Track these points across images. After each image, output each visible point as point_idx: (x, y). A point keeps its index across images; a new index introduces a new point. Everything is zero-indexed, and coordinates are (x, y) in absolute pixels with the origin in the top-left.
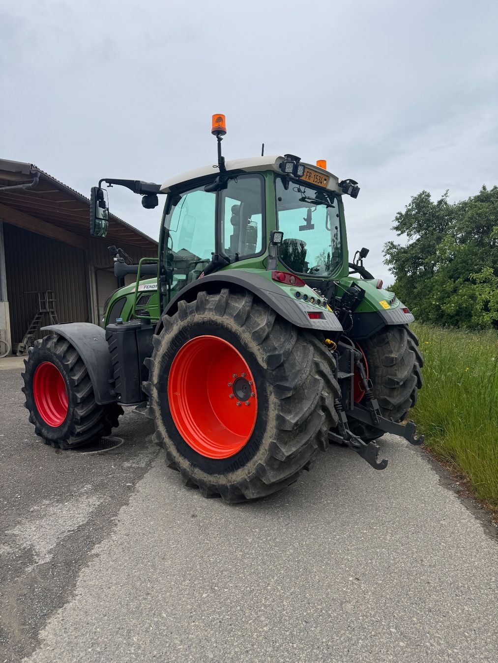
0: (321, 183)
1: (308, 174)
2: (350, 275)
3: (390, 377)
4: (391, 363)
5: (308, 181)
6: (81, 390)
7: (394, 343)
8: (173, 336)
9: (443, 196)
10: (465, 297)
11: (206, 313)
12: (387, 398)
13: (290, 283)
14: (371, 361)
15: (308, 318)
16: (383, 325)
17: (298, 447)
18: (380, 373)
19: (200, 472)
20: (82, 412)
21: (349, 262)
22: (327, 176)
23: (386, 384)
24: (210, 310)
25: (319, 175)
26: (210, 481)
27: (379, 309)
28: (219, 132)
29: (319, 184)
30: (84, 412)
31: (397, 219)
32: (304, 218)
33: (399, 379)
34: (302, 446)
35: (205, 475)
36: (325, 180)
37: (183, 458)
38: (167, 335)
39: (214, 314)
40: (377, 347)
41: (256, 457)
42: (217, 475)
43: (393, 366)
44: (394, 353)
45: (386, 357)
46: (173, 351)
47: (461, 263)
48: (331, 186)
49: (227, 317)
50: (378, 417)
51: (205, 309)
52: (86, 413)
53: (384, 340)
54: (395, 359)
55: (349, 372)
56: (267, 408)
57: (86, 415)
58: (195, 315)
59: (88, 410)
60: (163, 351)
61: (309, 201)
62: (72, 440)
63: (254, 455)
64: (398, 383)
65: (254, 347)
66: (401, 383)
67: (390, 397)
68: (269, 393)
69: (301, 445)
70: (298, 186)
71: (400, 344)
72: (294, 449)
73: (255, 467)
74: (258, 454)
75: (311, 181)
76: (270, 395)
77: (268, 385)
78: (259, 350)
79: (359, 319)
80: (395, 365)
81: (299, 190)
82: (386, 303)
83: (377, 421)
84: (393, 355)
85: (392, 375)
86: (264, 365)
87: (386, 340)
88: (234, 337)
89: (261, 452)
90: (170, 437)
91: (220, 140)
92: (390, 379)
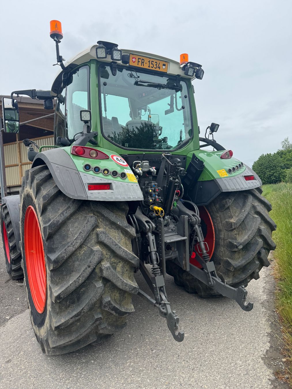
0: (160, 68)
1: (140, 60)
2: (201, 149)
3: (230, 240)
4: (230, 227)
5: (142, 67)
6: (12, 241)
7: (235, 208)
8: (22, 205)
12: (229, 260)
13: (90, 157)
14: (216, 225)
15: (87, 189)
16: (219, 193)
17: (67, 319)
18: (222, 236)
20: (13, 256)
21: (199, 137)
22: (166, 62)
23: (227, 247)
25: (155, 61)
27: (215, 177)
28: (56, 36)
29: (157, 69)
30: (15, 256)
32: (168, 104)
33: (239, 243)
34: (71, 318)
36: (164, 65)
37: (29, 304)
40: (220, 213)
41: (46, 320)
42: (37, 326)
43: (232, 230)
44: (234, 218)
45: (226, 221)
46: (24, 218)
48: (173, 70)
49: (32, 190)
50: (212, 278)
52: (15, 257)
53: (224, 206)
54: (233, 224)
55: (184, 236)
57: (16, 258)
58: (25, 189)
59: (17, 255)
61: (146, 84)
64: (237, 247)
65: (40, 218)
66: (241, 247)
67: (232, 259)
68: (46, 262)
69: (71, 316)
70: (130, 72)
71: (241, 209)
72: (63, 321)
75: (146, 66)
76: (47, 265)
78: (41, 221)
79: (201, 187)
80: (234, 229)
81: (131, 76)
82: (225, 171)
83: (211, 282)
84: (232, 221)
85: (232, 239)
87: (226, 206)
91: (58, 42)
92: (230, 242)
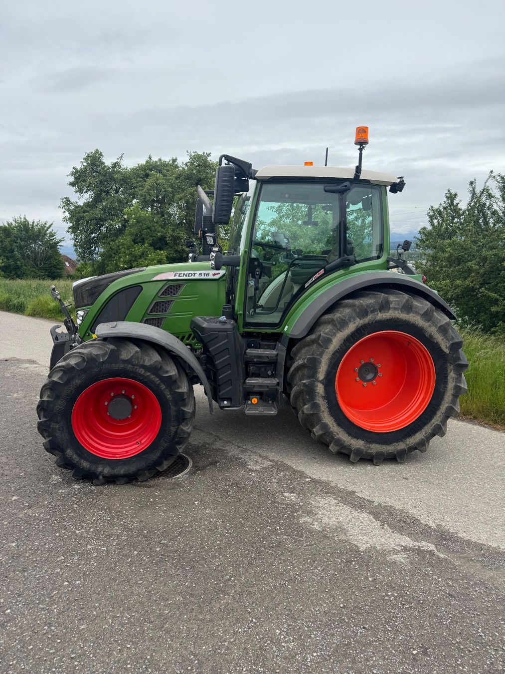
8: (349, 333)
9: (118, 159)
10: (155, 261)
11: (390, 312)
19: (377, 446)
24: (395, 309)
26: (389, 450)
28: (362, 143)
31: (72, 174)
35: (384, 447)
37: (355, 440)
38: (341, 333)
39: (400, 312)
41: (433, 421)
42: (395, 444)
46: (345, 347)
47: (146, 229)
49: (414, 315)
51: (389, 308)
56: (446, 383)
58: (377, 314)
60: (334, 348)
62: (166, 465)
63: (431, 420)
65: (439, 338)
68: (449, 371)
73: (431, 428)
74: (435, 418)
76: (450, 372)
77: (449, 365)
78: (443, 339)
86: (447, 351)
88: (418, 332)
89: (438, 416)
90: (339, 425)
